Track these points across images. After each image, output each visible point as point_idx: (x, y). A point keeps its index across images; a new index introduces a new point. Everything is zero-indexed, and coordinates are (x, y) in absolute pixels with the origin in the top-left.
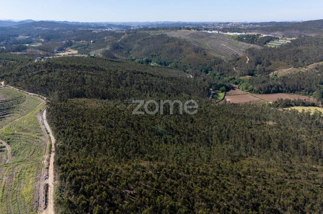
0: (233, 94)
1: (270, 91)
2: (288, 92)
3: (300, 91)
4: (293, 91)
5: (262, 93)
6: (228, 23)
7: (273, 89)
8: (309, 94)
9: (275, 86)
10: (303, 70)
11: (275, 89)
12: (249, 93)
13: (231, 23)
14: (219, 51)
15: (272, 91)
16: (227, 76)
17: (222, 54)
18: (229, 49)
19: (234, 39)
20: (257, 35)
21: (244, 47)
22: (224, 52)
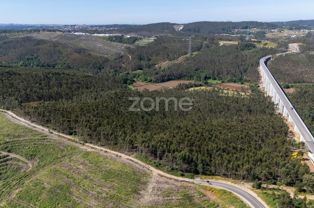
0: (139, 85)
1: (164, 80)
2: (176, 79)
3: (184, 77)
4: (179, 78)
5: (159, 82)
6: (75, 26)
7: (166, 78)
8: (190, 79)
9: (167, 75)
10: (176, 62)
11: (167, 78)
12: (149, 83)
13: (78, 25)
14: (99, 51)
15: (165, 80)
16: (121, 72)
17: (104, 54)
18: (108, 49)
19: (106, 40)
20: (121, 36)
21: (119, 46)
22: (104, 51)
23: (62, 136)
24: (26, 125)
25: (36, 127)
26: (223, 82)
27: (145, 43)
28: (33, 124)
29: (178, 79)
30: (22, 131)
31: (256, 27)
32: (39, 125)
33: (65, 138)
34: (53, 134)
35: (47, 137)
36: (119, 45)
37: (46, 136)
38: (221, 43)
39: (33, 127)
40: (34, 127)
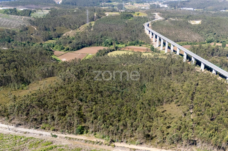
1: (79, 48)
2: (88, 46)
3: (94, 44)
4: (90, 44)
7: (80, 46)
8: (100, 45)
9: (80, 43)
10: (78, 30)
12: (67, 51)
16: (34, 43)
17: (6, 26)
18: (8, 22)
19: (2, 13)
20: (14, 8)
21: (17, 19)
22: (5, 24)
23: (73, 138)
24: (12, 132)
25: (29, 133)
26: (126, 46)
27: (41, 14)
28: (19, 128)
29: (90, 46)
30: (12, 142)
31: (115, 1)
32: (30, 128)
33: (78, 140)
34: (58, 138)
35: (54, 144)
36: (17, 17)
37: (52, 143)
38: (107, 14)
39: (23, 134)
40: (26, 133)
